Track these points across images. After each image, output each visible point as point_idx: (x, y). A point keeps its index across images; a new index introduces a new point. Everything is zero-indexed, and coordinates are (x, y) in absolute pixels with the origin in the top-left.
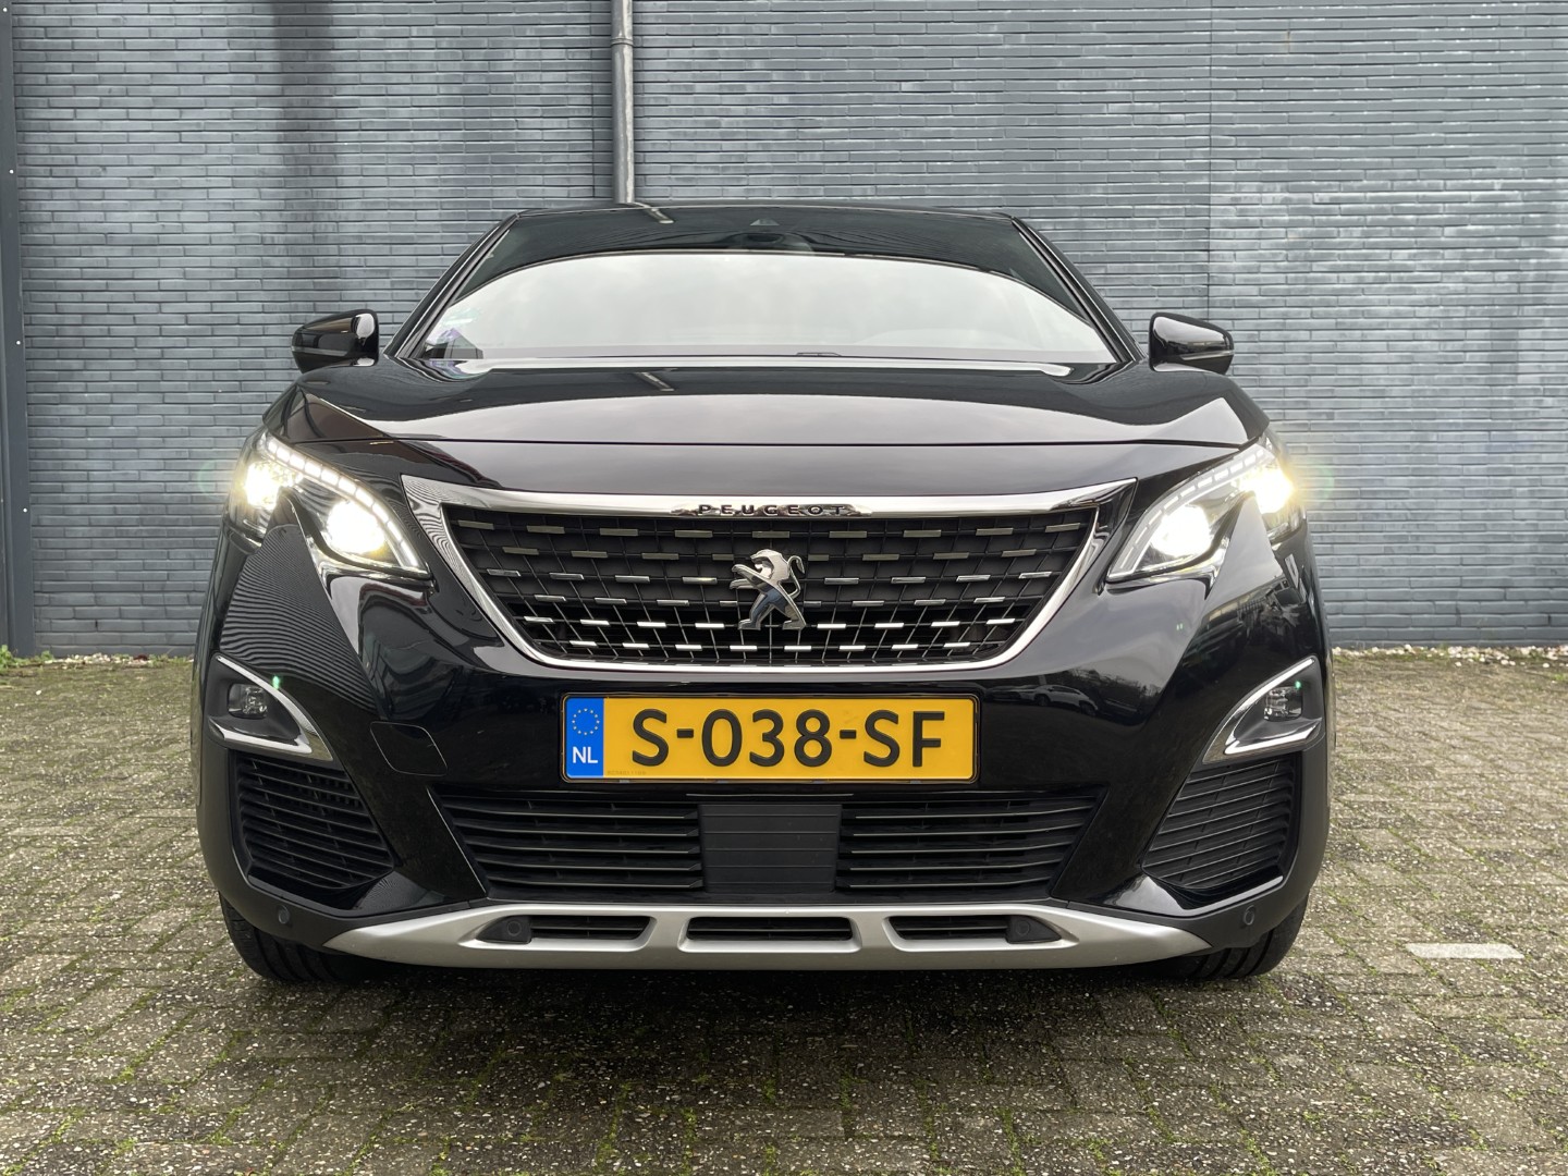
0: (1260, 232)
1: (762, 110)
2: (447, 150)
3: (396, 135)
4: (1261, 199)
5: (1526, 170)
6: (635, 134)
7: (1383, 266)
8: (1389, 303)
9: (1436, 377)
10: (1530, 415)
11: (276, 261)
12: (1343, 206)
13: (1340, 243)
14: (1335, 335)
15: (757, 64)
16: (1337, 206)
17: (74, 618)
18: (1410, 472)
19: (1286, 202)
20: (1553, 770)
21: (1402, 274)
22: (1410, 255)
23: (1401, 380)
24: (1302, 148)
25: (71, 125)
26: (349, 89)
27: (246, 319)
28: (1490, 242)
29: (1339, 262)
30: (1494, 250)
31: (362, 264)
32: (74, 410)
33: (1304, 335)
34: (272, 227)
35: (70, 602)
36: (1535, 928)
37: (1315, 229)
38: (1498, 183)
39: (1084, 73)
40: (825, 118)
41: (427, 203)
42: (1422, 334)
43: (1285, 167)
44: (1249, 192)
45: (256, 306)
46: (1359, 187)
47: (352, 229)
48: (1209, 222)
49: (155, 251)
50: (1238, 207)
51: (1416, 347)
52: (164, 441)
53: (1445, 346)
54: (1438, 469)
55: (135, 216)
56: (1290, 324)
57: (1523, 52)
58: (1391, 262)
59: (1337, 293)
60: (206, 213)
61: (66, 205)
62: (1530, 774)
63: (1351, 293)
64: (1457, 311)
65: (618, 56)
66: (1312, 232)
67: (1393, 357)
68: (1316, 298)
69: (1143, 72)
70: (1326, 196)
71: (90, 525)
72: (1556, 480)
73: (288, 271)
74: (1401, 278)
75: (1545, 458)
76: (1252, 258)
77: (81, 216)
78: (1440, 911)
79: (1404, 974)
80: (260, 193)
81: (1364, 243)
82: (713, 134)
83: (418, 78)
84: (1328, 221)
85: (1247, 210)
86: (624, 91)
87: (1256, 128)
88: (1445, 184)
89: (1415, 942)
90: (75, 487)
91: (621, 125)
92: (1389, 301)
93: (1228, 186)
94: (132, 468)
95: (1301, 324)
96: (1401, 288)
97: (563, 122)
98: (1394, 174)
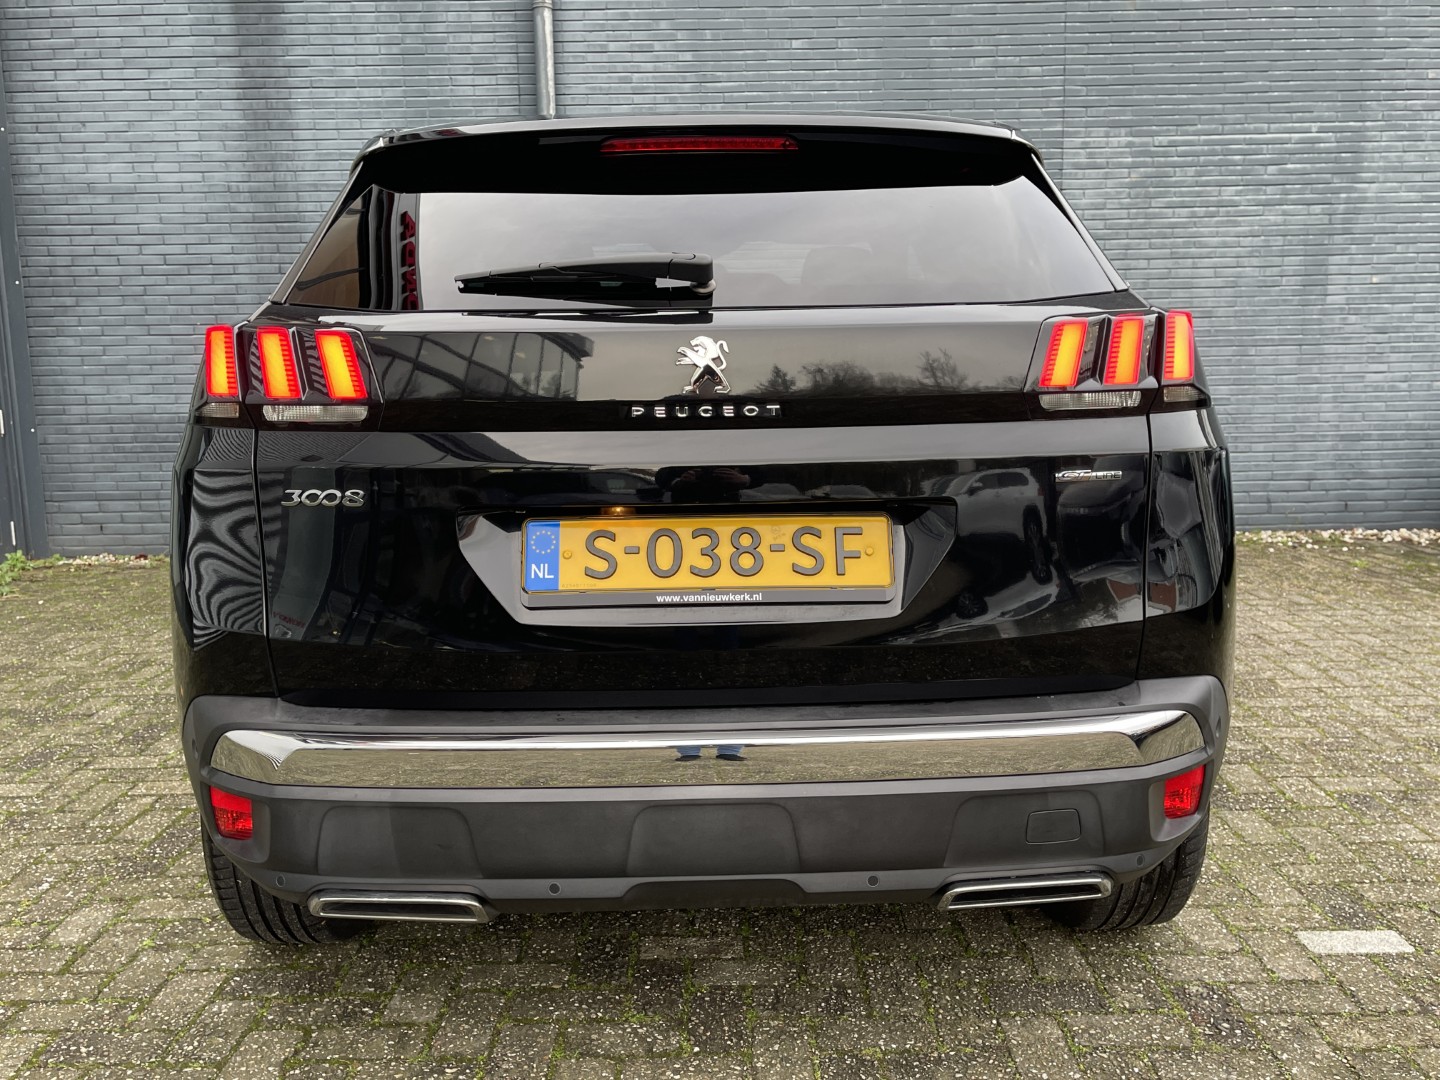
0: (1107, 173)
1: (669, 66)
2: (390, 105)
3: (344, 93)
4: (1107, 143)
5: (1339, 114)
6: (556, 89)
7: (1213, 201)
8: (1217, 235)
9: (1256, 299)
10: (1336, 332)
11: (242, 207)
12: (1179, 149)
13: (1176, 182)
14: (1170, 263)
15: (663, 24)
16: (1174, 149)
17: (82, 523)
18: (1231, 382)
19: (1130, 145)
20: (1383, 682)
21: (1229, 208)
22: (1237, 191)
23: (1226, 302)
24: (1145, 97)
25: (52, 86)
26: (299, 50)
27: (217, 259)
28: (1307, 179)
29: (1174, 199)
30: (1309, 186)
31: (319, 209)
32: (70, 341)
33: (1143, 263)
34: (237, 176)
35: (77, 510)
36: (1416, 905)
37: (1154, 169)
38: (1315, 126)
39: (954, 30)
40: (725, 74)
42: (1245, 262)
43: (1130, 113)
44: (1097, 137)
45: (227, 248)
46: (1194, 131)
47: (307, 178)
48: (1062, 164)
50: (1088, 150)
51: (1240, 272)
52: (151, 369)
53: (1264, 272)
54: (1255, 379)
55: (113, 167)
56: (1131, 254)
57: (1339, 9)
58: (1220, 198)
59: (1173, 226)
60: (177, 164)
61: (52, 158)
62: (1364, 688)
63: (1184, 226)
64: (1276, 240)
65: (539, 18)
66: (1152, 172)
67: (1219, 281)
68: (1155, 231)
69: (1005, 29)
70: (1164, 140)
71: (91, 443)
72: (1356, 387)
73: (254, 217)
74: (1228, 212)
75: (1347, 368)
76: (1099, 196)
77: (66, 168)
78: (1320, 881)
79: (1305, 981)
80: (224, 145)
81: (1197, 182)
82: (625, 88)
83: (361, 39)
84: (1166, 162)
85: (1095, 153)
86: (545, 51)
87: (1105, 79)
88: (1269, 128)
89: (1306, 929)
90: (75, 409)
91: (543, 81)
92: (1217, 232)
93: (1079, 132)
94: (125, 392)
95: (1140, 254)
96: (1228, 221)
97: (493, 80)
98: (1225, 119)
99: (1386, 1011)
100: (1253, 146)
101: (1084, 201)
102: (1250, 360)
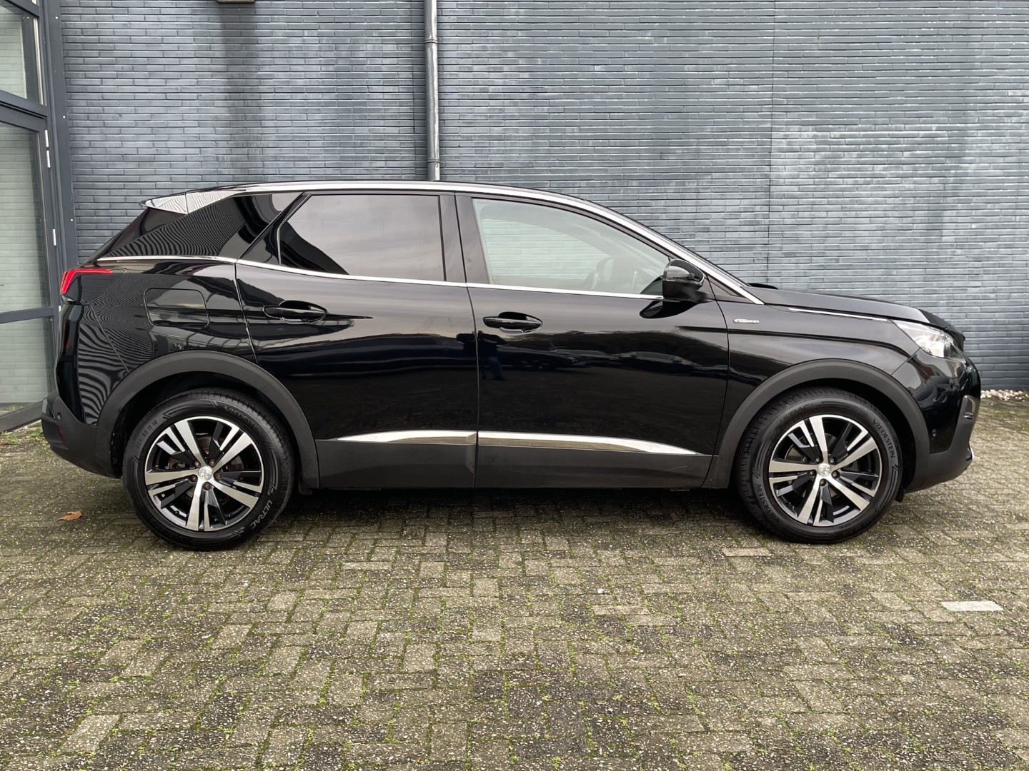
0: (800, 155)
1: (513, 82)
2: (327, 104)
3: (296, 96)
4: (800, 135)
5: (950, 119)
6: (439, 95)
7: (869, 174)
8: (871, 196)
9: (897, 238)
10: (948, 260)
11: (226, 171)
12: (847, 140)
13: (845, 161)
14: (841, 214)
15: (510, 54)
16: (843, 140)
18: (881, 292)
19: (815, 137)
21: (879, 179)
22: (884, 168)
23: (877, 240)
24: (824, 106)
25: (99, 89)
26: (267, 68)
28: (930, 161)
29: (844, 172)
30: (931, 165)
31: (277, 173)
33: (824, 214)
34: (223, 151)
36: (1004, 590)
37: (831, 153)
38: (934, 127)
39: (700, 61)
40: (550, 87)
41: (315, 136)
42: (890, 213)
43: (815, 116)
44: (794, 131)
46: (856, 129)
47: (270, 152)
48: (771, 149)
49: (153, 165)
50: (788, 140)
51: (886, 221)
53: (902, 220)
55: (140, 144)
56: (816, 208)
57: (950, 50)
58: (873, 172)
59: (843, 190)
60: (183, 142)
61: (98, 137)
63: (850, 190)
64: (910, 200)
65: (429, 50)
66: (829, 155)
67: (873, 226)
68: (831, 193)
69: (734, 61)
70: (837, 134)
72: (962, 296)
74: (879, 181)
75: (956, 284)
76: (795, 170)
77: (108, 144)
78: (952, 580)
79: (947, 622)
80: (215, 130)
81: (858, 161)
82: (484, 95)
83: (309, 61)
84: (838, 148)
85: (792, 142)
86: (433, 71)
87: (799, 94)
88: (905, 127)
89: (946, 601)
91: (431, 91)
92: (872, 195)
93: (782, 128)
95: (822, 208)
96: (878, 187)
97: (396, 89)
98: (877, 121)
99: (989, 634)
100: (895, 139)
101: (785, 173)
102: (894, 278)
